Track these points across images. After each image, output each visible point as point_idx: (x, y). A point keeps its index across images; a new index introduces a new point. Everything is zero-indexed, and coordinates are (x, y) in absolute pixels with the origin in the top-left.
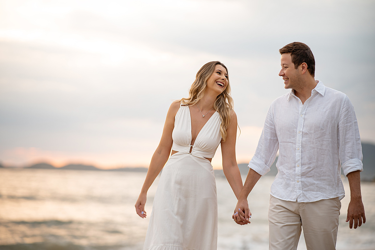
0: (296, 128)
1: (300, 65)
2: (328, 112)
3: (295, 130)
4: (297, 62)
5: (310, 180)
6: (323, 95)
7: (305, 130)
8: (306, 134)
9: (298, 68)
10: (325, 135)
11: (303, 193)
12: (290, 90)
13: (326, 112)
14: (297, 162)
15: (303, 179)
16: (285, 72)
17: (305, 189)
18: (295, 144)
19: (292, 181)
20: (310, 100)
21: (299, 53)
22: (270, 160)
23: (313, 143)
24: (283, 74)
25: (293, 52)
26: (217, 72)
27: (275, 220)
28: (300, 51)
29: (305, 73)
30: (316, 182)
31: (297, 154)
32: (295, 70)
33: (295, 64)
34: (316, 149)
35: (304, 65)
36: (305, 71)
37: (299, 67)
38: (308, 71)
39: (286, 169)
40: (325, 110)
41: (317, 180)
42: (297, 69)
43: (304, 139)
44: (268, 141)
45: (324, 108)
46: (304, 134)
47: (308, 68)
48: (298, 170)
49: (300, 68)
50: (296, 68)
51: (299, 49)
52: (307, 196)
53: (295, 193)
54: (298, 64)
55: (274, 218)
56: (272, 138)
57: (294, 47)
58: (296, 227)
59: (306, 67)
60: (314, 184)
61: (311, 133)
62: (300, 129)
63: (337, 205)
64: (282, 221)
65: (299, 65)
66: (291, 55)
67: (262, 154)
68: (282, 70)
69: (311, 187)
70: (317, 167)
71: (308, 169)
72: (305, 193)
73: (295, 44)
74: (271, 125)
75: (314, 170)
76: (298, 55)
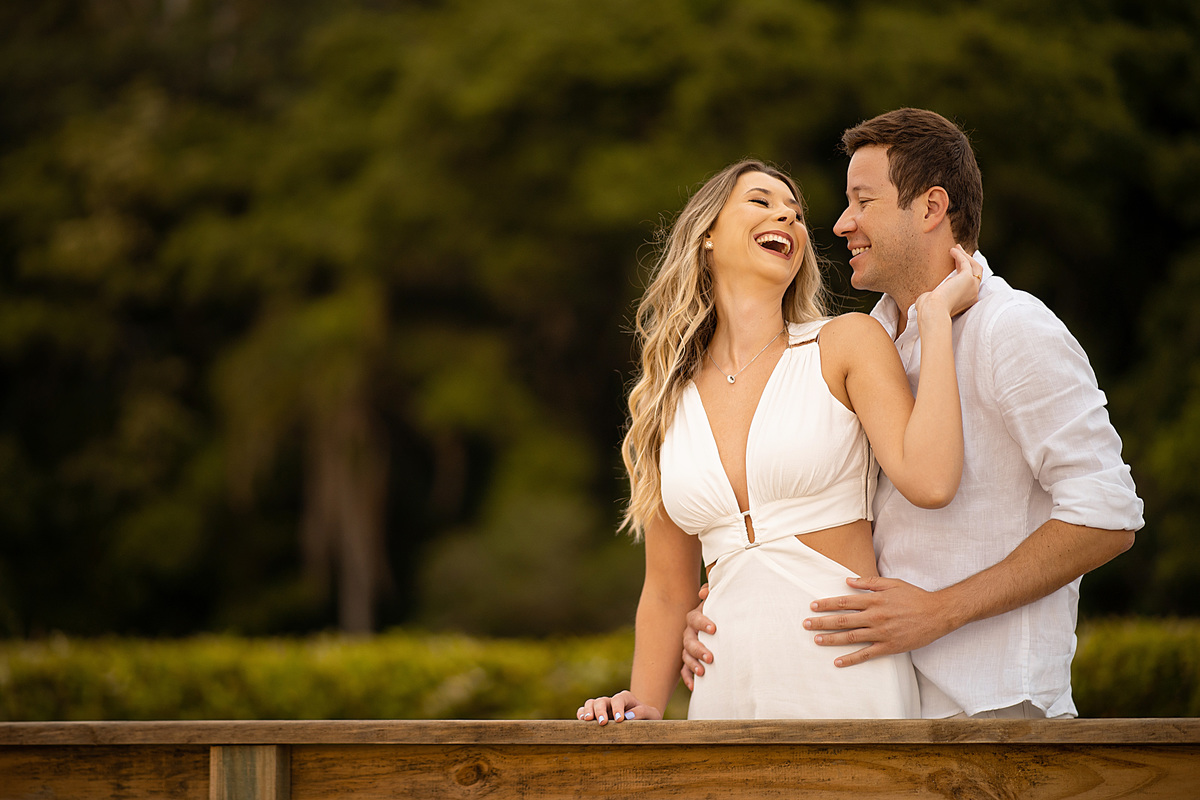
1: (920, 194)
4: (909, 182)
9: (912, 206)
16: (858, 220)
21: (921, 149)
25: (899, 141)
26: (752, 201)
28: (926, 141)
29: (937, 227)
32: (900, 210)
33: (900, 190)
35: (937, 197)
36: (938, 220)
37: (914, 201)
38: (948, 221)
42: (907, 211)
47: (949, 212)
49: (920, 204)
50: (905, 202)
51: (923, 135)
54: (914, 191)
57: (907, 124)
59: (944, 206)
65: (916, 193)
66: (889, 154)
76: (917, 155)
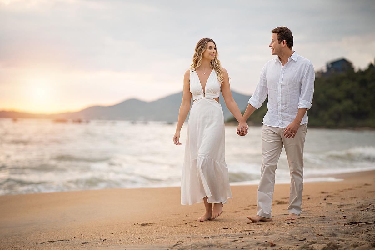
0: (278, 81)
2: (297, 72)
3: (277, 83)
4: (280, 39)
5: (286, 114)
6: (296, 61)
7: (283, 83)
8: (284, 85)
10: (295, 86)
11: (283, 122)
12: (277, 56)
13: (296, 72)
14: (279, 103)
15: (282, 113)
16: (273, 45)
17: (284, 119)
18: (277, 91)
19: (276, 114)
20: (288, 64)
21: (283, 34)
22: (262, 99)
23: (288, 91)
24: (271, 46)
25: (279, 33)
26: (209, 48)
27: (266, 139)
29: (285, 46)
30: (290, 116)
31: (278, 98)
33: (279, 41)
34: (289, 95)
35: (284, 42)
38: (287, 45)
39: (273, 107)
40: (296, 71)
41: (291, 114)
43: (283, 88)
44: (262, 87)
45: (295, 69)
46: (283, 86)
47: (287, 44)
48: (279, 107)
49: (282, 43)
50: (280, 43)
52: (285, 124)
53: (278, 122)
55: (265, 137)
56: (265, 86)
57: (281, 30)
58: (278, 143)
60: (289, 117)
61: (287, 85)
62: (280, 82)
63: (304, 129)
64: (270, 139)
65: (281, 41)
66: (278, 35)
67: (257, 95)
68: (272, 43)
69: (288, 119)
70: (290, 106)
71: (285, 107)
72: (284, 122)
73: (281, 28)
74: (264, 77)
75: (289, 108)
76: (282, 35)
